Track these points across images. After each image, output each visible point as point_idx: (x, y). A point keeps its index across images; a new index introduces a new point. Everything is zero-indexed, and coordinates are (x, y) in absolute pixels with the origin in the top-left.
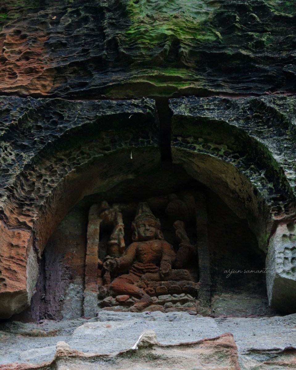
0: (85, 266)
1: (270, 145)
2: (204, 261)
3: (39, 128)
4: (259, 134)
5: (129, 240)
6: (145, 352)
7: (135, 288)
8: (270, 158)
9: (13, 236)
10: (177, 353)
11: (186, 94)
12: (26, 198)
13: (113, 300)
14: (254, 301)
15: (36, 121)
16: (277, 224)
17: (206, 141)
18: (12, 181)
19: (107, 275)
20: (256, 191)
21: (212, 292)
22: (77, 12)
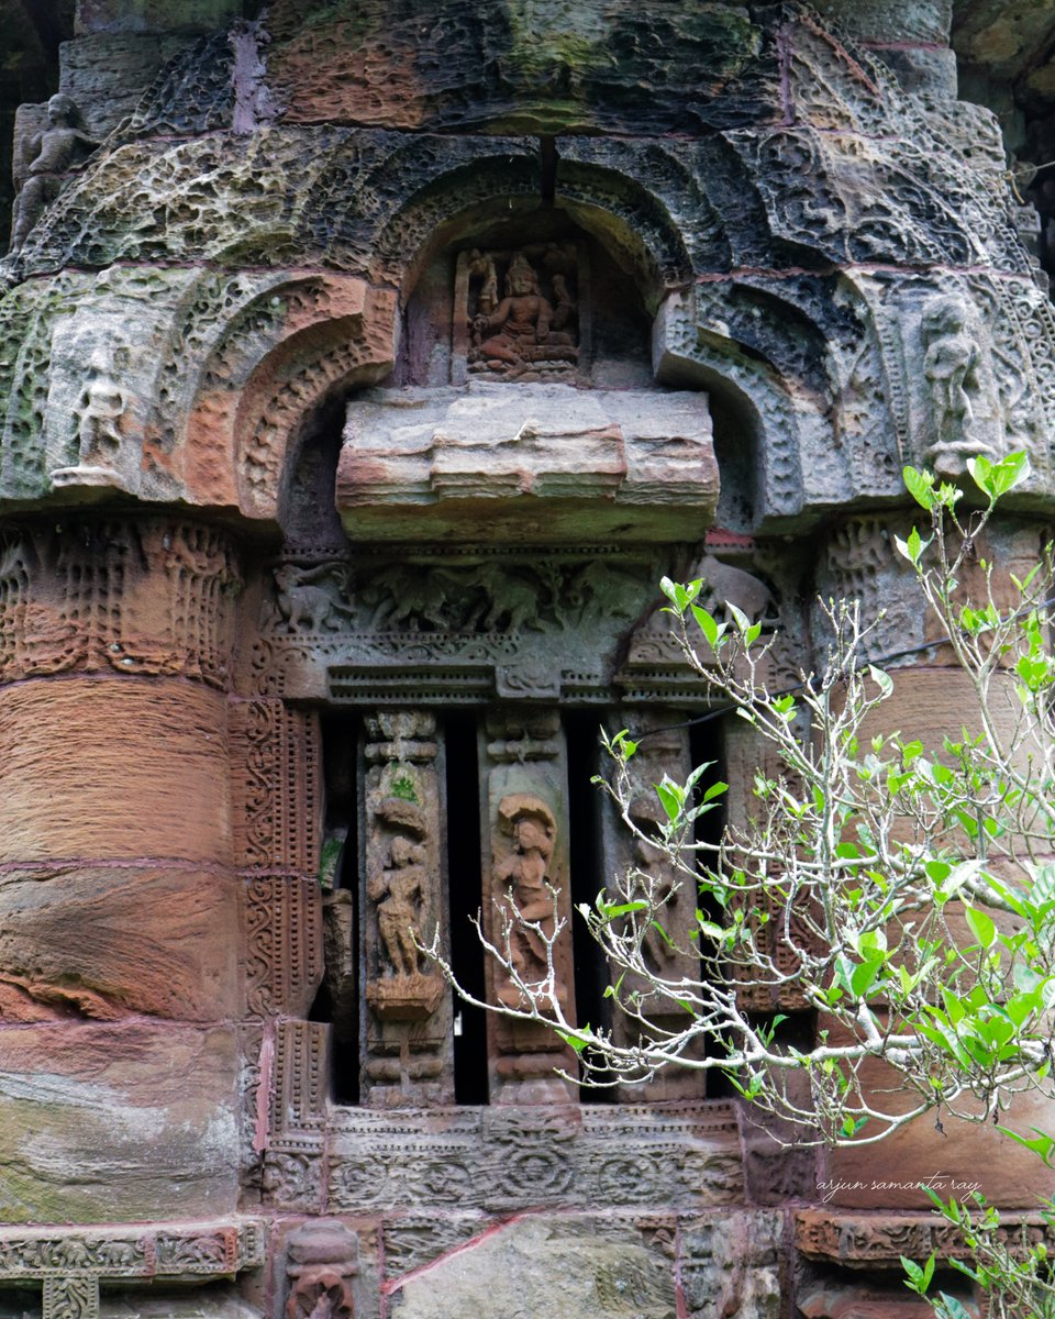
0: (452, 324)
1: (667, 201)
2: (585, 324)
3: (407, 170)
4: (656, 187)
5: (502, 295)
6: (528, 443)
7: (508, 352)
8: (666, 216)
9: (378, 297)
10: (560, 444)
11: (575, 132)
12: (392, 252)
13: (484, 365)
14: (638, 370)
15: (404, 160)
16: (669, 292)
17: (595, 190)
18: (378, 234)
19: (478, 336)
20: (648, 252)
21: (593, 358)
22: (451, 24)
